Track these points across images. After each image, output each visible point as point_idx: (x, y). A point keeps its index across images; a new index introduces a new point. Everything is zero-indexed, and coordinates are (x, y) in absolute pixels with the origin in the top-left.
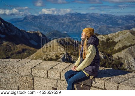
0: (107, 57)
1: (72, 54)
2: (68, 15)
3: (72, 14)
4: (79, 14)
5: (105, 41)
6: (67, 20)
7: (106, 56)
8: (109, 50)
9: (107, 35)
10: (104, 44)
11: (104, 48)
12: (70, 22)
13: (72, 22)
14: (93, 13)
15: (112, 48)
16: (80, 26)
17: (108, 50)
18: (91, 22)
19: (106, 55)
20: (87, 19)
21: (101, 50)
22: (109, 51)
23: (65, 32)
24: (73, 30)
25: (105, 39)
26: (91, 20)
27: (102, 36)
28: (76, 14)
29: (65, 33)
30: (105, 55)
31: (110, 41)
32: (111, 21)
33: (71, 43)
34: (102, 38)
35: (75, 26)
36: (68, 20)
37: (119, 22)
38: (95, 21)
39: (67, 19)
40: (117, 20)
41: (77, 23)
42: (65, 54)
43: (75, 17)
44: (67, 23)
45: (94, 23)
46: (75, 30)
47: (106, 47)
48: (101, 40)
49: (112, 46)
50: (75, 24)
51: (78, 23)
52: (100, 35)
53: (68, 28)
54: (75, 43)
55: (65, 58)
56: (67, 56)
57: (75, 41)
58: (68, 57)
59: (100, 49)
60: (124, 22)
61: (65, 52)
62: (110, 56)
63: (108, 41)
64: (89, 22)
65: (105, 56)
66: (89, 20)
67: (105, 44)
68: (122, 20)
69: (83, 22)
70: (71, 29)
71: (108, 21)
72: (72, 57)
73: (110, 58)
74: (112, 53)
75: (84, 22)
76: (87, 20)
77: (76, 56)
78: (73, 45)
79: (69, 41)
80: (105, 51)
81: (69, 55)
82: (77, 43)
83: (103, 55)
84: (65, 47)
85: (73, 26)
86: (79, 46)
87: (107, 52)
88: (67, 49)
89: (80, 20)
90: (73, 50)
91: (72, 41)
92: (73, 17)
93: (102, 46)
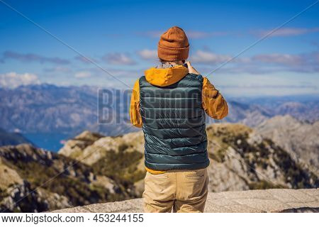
0: (123, 188)
1: (38, 185)
2: (24, 90)
3: (34, 88)
4: (51, 87)
5: (117, 151)
6: (21, 102)
7: (120, 186)
8: (127, 173)
9: (121, 136)
10: (114, 157)
11: (114, 168)
12: (31, 106)
13: (34, 106)
14: (86, 86)
15: (133, 166)
16: (53, 115)
17: (124, 172)
18: (81, 106)
19: (121, 183)
20: (72, 98)
21: (108, 173)
22: (126, 175)
23: (17, 131)
24: (37, 126)
25: (116, 146)
26: (81, 101)
27: (108, 139)
28: (45, 86)
29: (17, 133)
30: (117, 184)
31: (128, 150)
33: (35, 157)
34: (110, 144)
35: (42, 117)
36: (25, 101)
38: (90, 104)
39: (21, 97)
41: (45, 109)
42: (21, 186)
43: (42, 95)
44: (21, 108)
45: (88, 108)
46: (41, 125)
47: (118, 166)
48: (108, 149)
49: (133, 162)
50: (42, 112)
51: (51, 109)
52: (103, 137)
53: (23, 120)
54: (46, 156)
55: (22, 195)
56: (27, 189)
57: (46, 152)
58: (28, 193)
59: (106, 170)
61: (21, 182)
62: (130, 186)
63: (124, 152)
64: (76, 105)
65: (117, 187)
66: (77, 102)
67: (116, 159)
69: (62, 107)
70: (31, 121)
72: (40, 192)
73: (129, 190)
74: (132, 178)
75: (65, 106)
76: (73, 101)
77: (49, 189)
78: (41, 161)
79: (30, 153)
80: (117, 174)
81: (32, 187)
82: (50, 156)
83: (112, 183)
84: (20, 168)
85: (37, 115)
86: (55, 166)
87: (121, 177)
88: (25, 172)
89: (54, 103)
90: (40, 174)
91: (38, 151)
92: (37, 93)
93: (109, 163)
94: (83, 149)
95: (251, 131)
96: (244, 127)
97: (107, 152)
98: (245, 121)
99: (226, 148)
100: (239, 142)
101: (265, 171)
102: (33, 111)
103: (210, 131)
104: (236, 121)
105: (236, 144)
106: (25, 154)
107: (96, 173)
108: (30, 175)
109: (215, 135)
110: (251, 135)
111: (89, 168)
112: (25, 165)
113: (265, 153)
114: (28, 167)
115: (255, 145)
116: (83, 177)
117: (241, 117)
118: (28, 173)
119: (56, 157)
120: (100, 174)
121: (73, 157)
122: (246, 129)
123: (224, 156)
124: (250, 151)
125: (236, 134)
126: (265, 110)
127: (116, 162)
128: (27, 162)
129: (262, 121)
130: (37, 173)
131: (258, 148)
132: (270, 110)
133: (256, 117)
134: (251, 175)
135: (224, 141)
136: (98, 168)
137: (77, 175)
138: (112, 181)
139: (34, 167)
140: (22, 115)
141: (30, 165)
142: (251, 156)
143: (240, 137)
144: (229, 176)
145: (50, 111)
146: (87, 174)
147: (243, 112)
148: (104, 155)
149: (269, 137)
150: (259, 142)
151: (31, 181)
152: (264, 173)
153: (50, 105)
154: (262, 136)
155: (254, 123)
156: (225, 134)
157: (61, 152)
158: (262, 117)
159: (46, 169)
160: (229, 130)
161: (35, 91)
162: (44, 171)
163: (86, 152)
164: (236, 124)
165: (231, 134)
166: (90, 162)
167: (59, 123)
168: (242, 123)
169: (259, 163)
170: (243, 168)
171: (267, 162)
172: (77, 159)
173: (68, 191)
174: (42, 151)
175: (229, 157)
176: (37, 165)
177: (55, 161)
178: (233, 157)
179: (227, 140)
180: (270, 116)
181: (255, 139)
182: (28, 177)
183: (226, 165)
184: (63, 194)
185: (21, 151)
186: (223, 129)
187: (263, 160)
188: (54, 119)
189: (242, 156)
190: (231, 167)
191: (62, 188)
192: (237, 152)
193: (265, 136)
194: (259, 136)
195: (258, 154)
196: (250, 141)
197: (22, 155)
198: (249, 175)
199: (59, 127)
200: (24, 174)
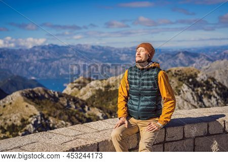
0: (109, 116)
1: (50, 115)
2: (36, 49)
3: (43, 47)
4: (54, 47)
5: (103, 89)
6: (35, 58)
7: (107, 114)
8: (111, 105)
10: (102, 94)
11: (102, 101)
12: (41, 61)
13: (44, 60)
14: (79, 45)
15: (115, 100)
16: (58, 66)
17: (109, 104)
18: (77, 59)
19: (107, 112)
20: (69, 54)
21: (97, 105)
22: (111, 107)
23: (33, 78)
24: (47, 74)
26: (76, 56)
28: (51, 46)
29: (33, 80)
31: (111, 89)
32: (109, 56)
33: (46, 96)
35: (50, 68)
36: (37, 57)
37: (121, 59)
38: (83, 57)
39: (34, 55)
40: (118, 55)
41: (52, 62)
42: (38, 116)
43: (49, 52)
44: (35, 62)
45: (81, 61)
46: (49, 73)
47: (105, 100)
48: (97, 88)
50: (50, 64)
51: (56, 62)
53: (37, 70)
54: (54, 95)
55: (39, 122)
56: (42, 118)
57: (54, 92)
58: (43, 121)
59: (96, 104)
60: (129, 59)
61: (38, 113)
62: (113, 114)
63: (109, 90)
64: (73, 59)
65: (105, 115)
66: (74, 57)
67: (104, 95)
68: (127, 55)
69: (63, 60)
70: (43, 71)
71: (104, 57)
72: (51, 120)
73: (113, 117)
74: (115, 108)
75: (65, 59)
76: (71, 56)
77: (57, 118)
78: (51, 99)
79: (43, 93)
80: (104, 106)
81: (46, 117)
82: (57, 95)
83: (101, 112)
84: (37, 104)
85: (46, 66)
86: (61, 101)
87: (107, 108)
88: (40, 106)
89: (58, 57)
90: (51, 107)
91: (48, 92)
92: (46, 51)
93: (98, 98)
94: (79, 90)
95: (199, 72)
96: (194, 70)
97: (97, 91)
98: (194, 65)
99: (182, 85)
100: (190, 80)
101: (209, 100)
102: (44, 64)
103: (170, 73)
104: (188, 65)
105: (188, 82)
106: (40, 94)
107: (89, 106)
108: (44, 109)
109: (173, 75)
110: (199, 75)
111: (84, 103)
112: (40, 101)
113: (209, 88)
114: (42, 103)
115: (202, 82)
116: (81, 108)
117: (191, 62)
118: (42, 107)
119: (61, 95)
120: (92, 106)
121: (73, 95)
122: (195, 71)
123: (180, 91)
124: (199, 86)
125: (188, 75)
126: (209, 57)
127: (103, 98)
128: (41, 100)
129: (207, 64)
130: (49, 107)
131: (204, 84)
132: (212, 57)
133: (203, 62)
134: (200, 103)
135: (180, 80)
136: (91, 102)
137: (76, 108)
138: (101, 111)
139: (46, 103)
140: (36, 67)
141: (44, 101)
142: (200, 89)
143: (191, 77)
144: (184, 105)
145: (55, 63)
146: (83, 107)
147: (193, 59)
148: (94, 93)
149: (212, 76)
150: (205, 80)
151: (45, 112)
152: (209, 102)
153: (55, 59)
154: (207, 75)
155: (201, 66)
156: (180, 75)
157: (64, 91)
158: (207, 62)
159: (54, 104)
160: (183, 72)
161: (44, 50)
162: (54, 106)
163: (82, 91)
164: (188, 68)
165: (185, 75)
166: (85, 98)
167: (62, 71)
168: (192, 66)
169: (205, 95)
170: (194, 99)
171: (211, 94)
172: (76, 96)
173: (71, 119)
174: (52, 92)
175: (183, 92)
176: (48, 101)
177: (61, 98)
178: (186, 91)
179: (182, 79)
180: (212, 61)
181: (202, 77)
182: (42, 110)
183: (181, 97)
184: (67, 121)
185: (37, 92)
186: (178, 71)
187: (208, 92)
188: (58, 69)
189: (193, 90)
190: (186, 98)
191: (66, 117)
192: (189, 87)
193: (209, 75)
194: (205, 76)
195: (204, 88)
196: (198, 79)
197: (37, 94)
198: (198, 103)
199: (62, 74)
200: (39, 108)
